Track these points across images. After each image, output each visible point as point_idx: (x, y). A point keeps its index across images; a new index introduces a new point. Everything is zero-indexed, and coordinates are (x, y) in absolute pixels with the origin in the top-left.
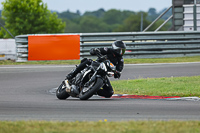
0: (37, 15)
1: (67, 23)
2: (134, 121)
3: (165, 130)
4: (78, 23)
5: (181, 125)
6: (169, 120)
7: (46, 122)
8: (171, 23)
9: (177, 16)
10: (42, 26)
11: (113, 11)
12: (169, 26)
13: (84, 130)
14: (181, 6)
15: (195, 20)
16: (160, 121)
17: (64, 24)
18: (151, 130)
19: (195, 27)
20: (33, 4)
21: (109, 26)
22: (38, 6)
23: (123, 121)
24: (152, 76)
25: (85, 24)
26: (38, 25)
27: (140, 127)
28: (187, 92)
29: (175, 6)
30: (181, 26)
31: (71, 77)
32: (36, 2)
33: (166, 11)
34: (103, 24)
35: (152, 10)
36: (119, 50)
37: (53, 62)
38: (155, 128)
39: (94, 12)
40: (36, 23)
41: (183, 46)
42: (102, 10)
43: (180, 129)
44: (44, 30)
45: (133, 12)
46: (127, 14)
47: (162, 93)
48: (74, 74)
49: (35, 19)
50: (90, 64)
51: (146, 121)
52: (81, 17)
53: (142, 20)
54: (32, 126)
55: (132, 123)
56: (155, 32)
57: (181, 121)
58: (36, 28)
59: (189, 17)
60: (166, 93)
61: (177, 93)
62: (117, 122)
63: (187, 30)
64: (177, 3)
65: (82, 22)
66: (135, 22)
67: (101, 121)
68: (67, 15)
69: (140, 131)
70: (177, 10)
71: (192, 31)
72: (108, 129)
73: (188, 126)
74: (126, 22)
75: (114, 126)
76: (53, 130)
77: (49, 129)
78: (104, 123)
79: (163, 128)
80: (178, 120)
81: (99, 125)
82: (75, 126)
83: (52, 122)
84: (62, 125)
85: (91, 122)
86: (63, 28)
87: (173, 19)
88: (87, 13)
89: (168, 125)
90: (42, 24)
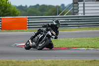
0: (6, 8)
1: (21, 11)
2: (54, 60)
3: (69, 65)
4: (26, 11)
5: (77, 62)
6: (71, 60)
7: (10, 60)
8: (72, 11)
9: (75, 8)
10: (8, 13)
11: (43, 5)
12: (71, 13)
13: (29, 65)
14: (77, 3)
15: (84, 10)
16: (67, 60)
17: (19, 12)
18: (62, 64)
19: (84, 13)
20: (4, 2)
21: (41, 13)
22: (6, 3)
23: (48, 60)
24: (63, 38)
25: (29, 12)
26: (6, 12)
27: (57, 63)
28: (80, 46)
29: (74, 3)
30: (77, 13)
31: (32, 39)
32: (5, 1)
33: (70, 6)
34: (39, 12)
35: (63, 5)
36: (57, 25)
37: (14, 30)
38: (64, 63)
39: (34, 6)
40: (5, 11)
41: (78, 23)
42: (38, 5)
43: (77, 64)
44: (9, 15)
45: (53, 6)
46: (50, 7)
47: (68, 46)
48: (34, 37)
49: (5, 10)
50: (42, 32)
51: (60, 60)
52: (28, 9)
53: (58, 10)
54: (3, 63)
55: (53, 61)
56: (64, 16)
57: (77, 60)
58: (5, 14)
59: (81, 9)
60: (70, 46)
61: (75, 46)
62: (45, 60)
63: (80, 15)
64: (75, 1)
65: (28, 11)
66: (54, 11)
67: (37, 60)
68: (21, 7)
69: (57, 65)
70: (75, 5)
71: (83, 15)
72: (41, 64)
73: (80, 63)
74: (50, 11)
75: (44, 63)
76: (14, 64)
77: (12, 64)
78: (39, 61)
79: (68, 63)
80: (76, 59)
81: (36, 62)
82: (25, 62)
83: (13, 60)
84: (18, 62)
85: (33, 61)
86: (19, 14)
87: (73, 9)
88: (30, 7)
89: (71, 62)
90: (9, 12)
